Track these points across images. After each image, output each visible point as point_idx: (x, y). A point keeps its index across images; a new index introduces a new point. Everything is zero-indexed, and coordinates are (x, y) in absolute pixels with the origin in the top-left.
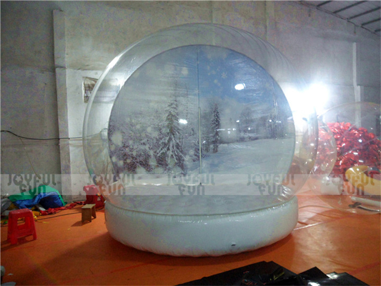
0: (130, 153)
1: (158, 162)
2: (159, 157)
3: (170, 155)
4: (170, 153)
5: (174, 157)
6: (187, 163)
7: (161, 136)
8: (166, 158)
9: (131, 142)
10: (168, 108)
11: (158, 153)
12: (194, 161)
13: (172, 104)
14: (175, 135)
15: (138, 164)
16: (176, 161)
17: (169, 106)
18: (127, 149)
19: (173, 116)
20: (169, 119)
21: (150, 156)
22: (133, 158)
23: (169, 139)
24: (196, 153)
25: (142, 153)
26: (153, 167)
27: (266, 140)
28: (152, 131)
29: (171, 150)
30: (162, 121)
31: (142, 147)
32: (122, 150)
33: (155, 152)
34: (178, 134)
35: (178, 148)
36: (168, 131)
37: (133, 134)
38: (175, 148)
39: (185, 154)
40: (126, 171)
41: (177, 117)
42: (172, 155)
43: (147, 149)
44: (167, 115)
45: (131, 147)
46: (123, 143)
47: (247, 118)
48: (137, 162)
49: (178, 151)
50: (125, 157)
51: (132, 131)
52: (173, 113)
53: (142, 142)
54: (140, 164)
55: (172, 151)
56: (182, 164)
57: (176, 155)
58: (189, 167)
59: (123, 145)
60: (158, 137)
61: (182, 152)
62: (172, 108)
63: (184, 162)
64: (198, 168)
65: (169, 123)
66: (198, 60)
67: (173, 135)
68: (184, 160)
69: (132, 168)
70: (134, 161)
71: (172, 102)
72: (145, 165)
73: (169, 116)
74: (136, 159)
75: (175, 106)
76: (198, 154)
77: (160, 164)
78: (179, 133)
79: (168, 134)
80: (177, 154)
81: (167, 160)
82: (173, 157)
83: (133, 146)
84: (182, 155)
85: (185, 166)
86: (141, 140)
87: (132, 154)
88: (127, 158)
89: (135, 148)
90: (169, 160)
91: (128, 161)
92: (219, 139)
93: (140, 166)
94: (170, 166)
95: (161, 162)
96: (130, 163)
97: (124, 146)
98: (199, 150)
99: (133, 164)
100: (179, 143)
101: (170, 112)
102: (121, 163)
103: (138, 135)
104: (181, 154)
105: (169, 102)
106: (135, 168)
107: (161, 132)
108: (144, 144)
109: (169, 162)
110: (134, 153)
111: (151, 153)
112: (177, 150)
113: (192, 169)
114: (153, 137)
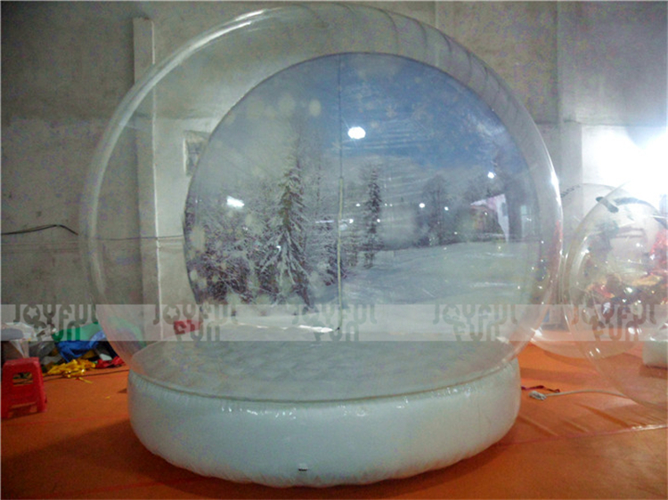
0: (218, 264)
1: (262, 283)
2: (264, 273)
3: (282, 271)
4: (282, 267)
5: (290, 274)
6: (315, 287)
7: (268, 234)
8: (276, 276)
9: (218, 244)
10: (283, 181)
11: (261, 267)
12: (328, 284)
13: (291, 172)
14: (292, 232)
15: (229, 287)
16: (294, 283)
17: (286, 175)
18: (213, 257)
19: (293, 194)
20: (285, 201)
21: (247, 271)
22: (222, 273)
23: (282, 239)
24: (330, 268)
25: (236, 266)
26: (254, 294)
27: (477, 244)
28: (253, 222)
29: (284, 261)
30: (273, 203)
31: (237, 254)
32: (205, 260)
33: (257, 264)
34: (297, 228)
35: (296, 257)
36: (281, 223)
37: (222, 229)
38: (291, 257)
39: (310, 270)
40: (211, 298)
41: (301, 196)
42: (286, 271)
43: (245, 258)
44: (283, 192)
45: (219, 253)
46: (206, 245)
47: (436, 197)
48: (228, 282)
49: (297, 263)
50: (210, 272)
51: (220, 223)
52: (293, 190)
53: (237, 244)
54: (233, 287)
55: (287, 263)
56: (305, 289)
57: (292, 271)
58: (317, 295)
59: (206, 250)
60: (262, 235)
61: (303, 264)
62: (291, 179)
63: (309, 286)
64: (336, 299)
65: (285, 208)
66: (339, 83)
67: (290, 230)
68: (307, 282)
69: (218, 293)
70: (223, 280)
71: (292, 168)
72: (240, 287)
73: (285, 194)
74: (226, 276)
75: (297, 176)
76: (334, 271)
77: (264, 287)
78: (300, 227)
79: (280, 229)
80: (294, 268)
81: (277, 280)
82: (288, 275)
83: (221, 252)
84: (305, 272)
85: (310, 294)
86: (235, 240)
87: (220, 267)
88: (212, 275)
89: (225, 255)
90: (281, 281)
91: (215, 279)
92: (377, 239)
93: (232, 290)
94: (282, 293)
95: (266, 284)
96: (218, 283)
97: (207, 252)
98: (336, 261)
99: (221, 286)
100: (299, 247)
101: (287, 187)
102: (203, 283)
103: (230, 231)
104: (302, 269)
105: (286, 167)
106: (224, 293)
107: (267, 226)
108: (239, 248)
109: (281, 285)
110: (224, 266)
111: (251, 265)
112: (295, 260)
113: (323, 300)
114: (253, 236)
